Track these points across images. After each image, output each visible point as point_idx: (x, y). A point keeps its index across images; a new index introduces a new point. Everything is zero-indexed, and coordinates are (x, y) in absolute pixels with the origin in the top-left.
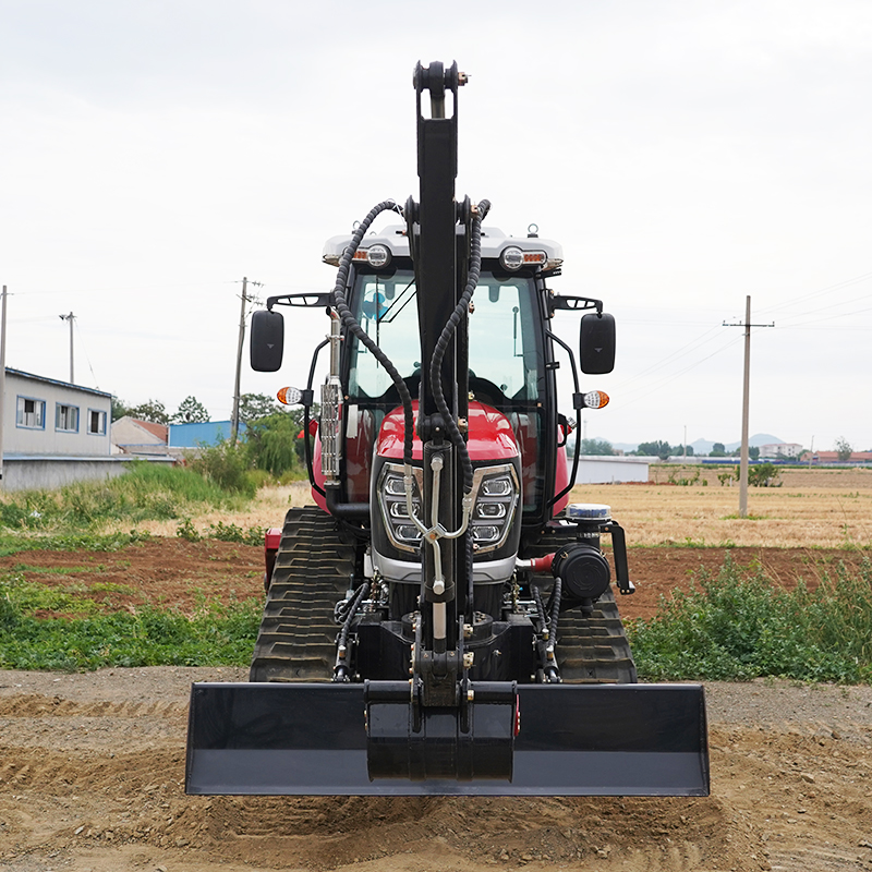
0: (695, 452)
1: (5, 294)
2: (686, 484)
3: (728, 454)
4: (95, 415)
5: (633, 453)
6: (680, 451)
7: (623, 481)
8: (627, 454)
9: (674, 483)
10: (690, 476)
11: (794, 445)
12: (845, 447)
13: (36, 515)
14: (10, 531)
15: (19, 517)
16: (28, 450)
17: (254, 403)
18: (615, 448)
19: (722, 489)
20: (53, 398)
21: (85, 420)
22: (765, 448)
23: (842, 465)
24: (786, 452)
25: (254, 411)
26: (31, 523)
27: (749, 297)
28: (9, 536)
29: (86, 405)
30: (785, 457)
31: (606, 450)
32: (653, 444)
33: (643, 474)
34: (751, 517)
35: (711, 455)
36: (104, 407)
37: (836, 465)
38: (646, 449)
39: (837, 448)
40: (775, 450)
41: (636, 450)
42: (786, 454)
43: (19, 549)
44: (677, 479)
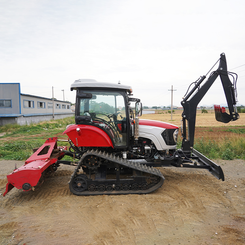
0: (161, 108)
1: (53, 88)
4: (68, 106)
6: (159, 108)
8: (150, 108)
9: (159, 114)
10: (161, 112)
13: (60, 125)
14: (56, 128)
15: (58, 126)
16: (58, 112)
17: (93, 102)
19: (166, 114)
20: (61, 104)
21: (67, 107)
25: (93, 104)
26: (60, 127)
28: (57, 129)
29: (67, 104)
31: (147, 108)
33: (154, 112)
34: (173, 121)
35: (163, 108)
36: (70, 104)
38: (154, 108)
41: (152, 108)
43: (58, 132)
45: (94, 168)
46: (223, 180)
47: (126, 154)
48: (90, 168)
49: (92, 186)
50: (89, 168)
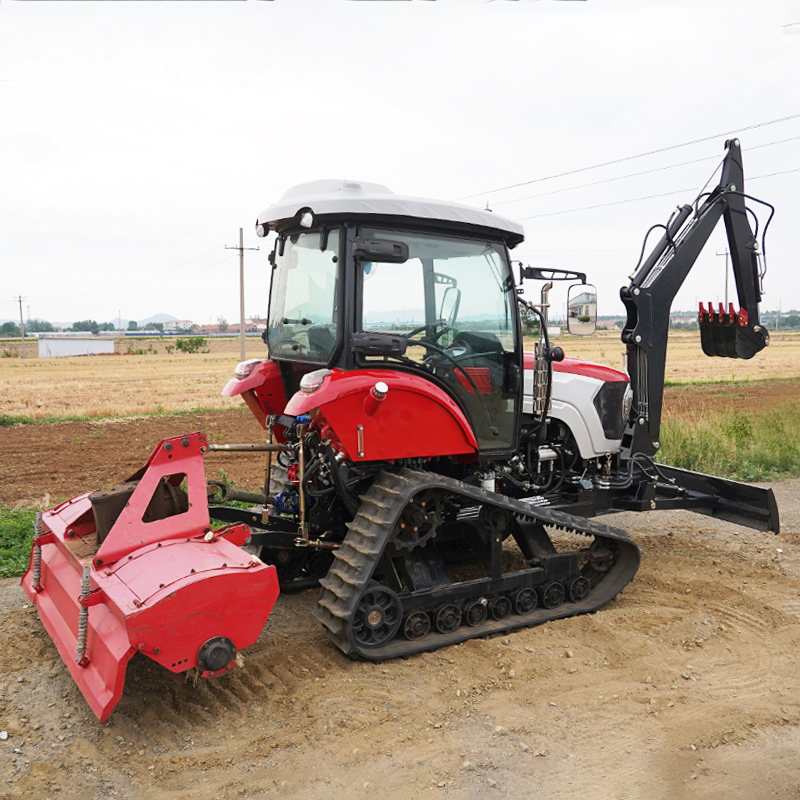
0: (116, 327)
2: (141, 353)
3: (140, 329)
5: (69, 329)
6: (107, 327)
7: (95, 353)
8: (64, 331)
9: (133, 353)
10: (144, 348)
11: (187, 322)
12: (224, 322)
18: (54, 326)
19: (173, 357)
22: (167, 323)
23: (222, 334)
24: (182, 326)
27: (241, 229)
30: (181, 330)
31: (48, 328)
32: (84, 322)
35: (128, 330)
37: (218, 335)
38: (80, 327)
39: (218, 323)
40: (174, 325)
41: (72, 327)
42: (182, 327)
44: (134, 350)
45: (416, 543)
46: (777, 533)
47: (493, 481)
48: (403, 544)
49: (416, 616)
50: (400, 544)
